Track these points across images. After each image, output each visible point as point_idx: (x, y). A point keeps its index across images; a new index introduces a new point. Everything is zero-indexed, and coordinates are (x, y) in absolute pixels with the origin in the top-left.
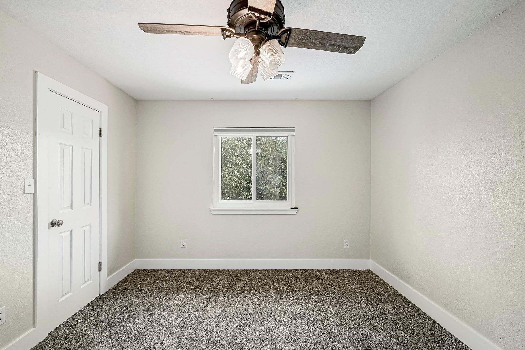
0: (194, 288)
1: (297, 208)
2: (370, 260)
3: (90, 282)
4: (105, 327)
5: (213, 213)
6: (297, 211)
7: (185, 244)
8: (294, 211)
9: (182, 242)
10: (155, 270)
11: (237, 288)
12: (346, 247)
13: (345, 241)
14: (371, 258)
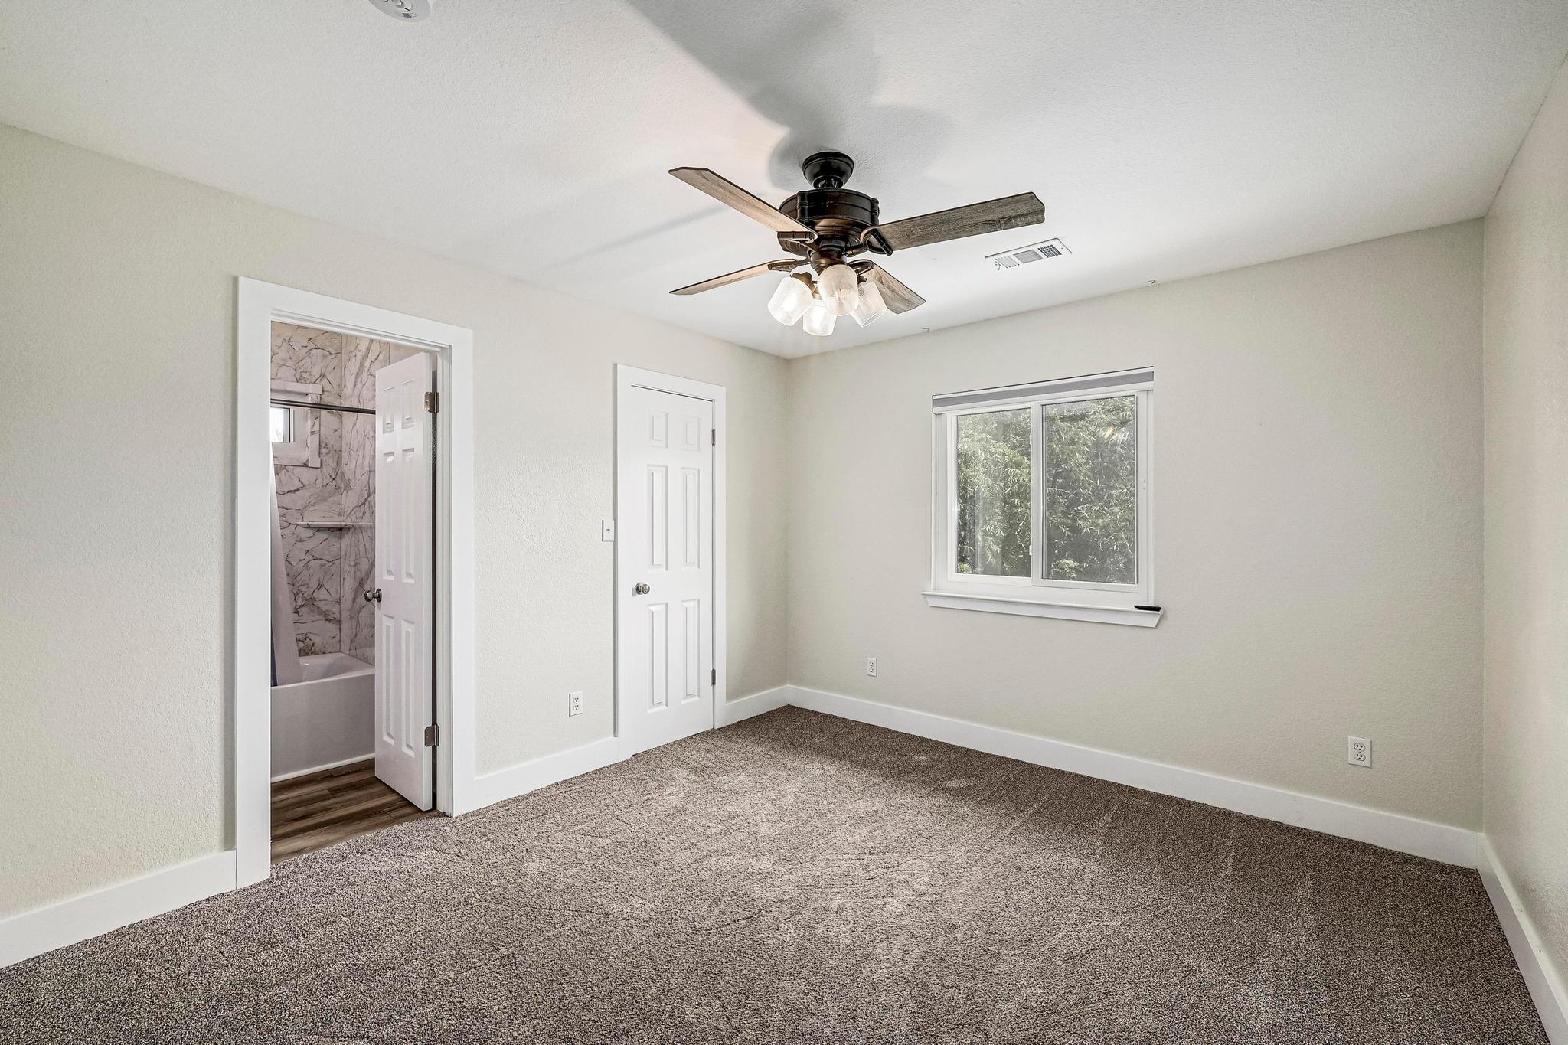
0: (861, 759)
1: (1158, 609)
2: (1482, 835)
3: (696, 699)
4: (695, 769)
5: (932, 602)
6: (1162, 618)
7: (874, 668)
8: (1151, 619)
9: (868, 662)
10: (817, 713)
11: (950, 784)
12: (1359, 763)
13: (1352, 739)
14: (1484, 829)
